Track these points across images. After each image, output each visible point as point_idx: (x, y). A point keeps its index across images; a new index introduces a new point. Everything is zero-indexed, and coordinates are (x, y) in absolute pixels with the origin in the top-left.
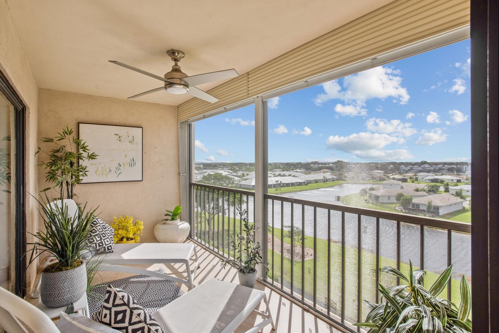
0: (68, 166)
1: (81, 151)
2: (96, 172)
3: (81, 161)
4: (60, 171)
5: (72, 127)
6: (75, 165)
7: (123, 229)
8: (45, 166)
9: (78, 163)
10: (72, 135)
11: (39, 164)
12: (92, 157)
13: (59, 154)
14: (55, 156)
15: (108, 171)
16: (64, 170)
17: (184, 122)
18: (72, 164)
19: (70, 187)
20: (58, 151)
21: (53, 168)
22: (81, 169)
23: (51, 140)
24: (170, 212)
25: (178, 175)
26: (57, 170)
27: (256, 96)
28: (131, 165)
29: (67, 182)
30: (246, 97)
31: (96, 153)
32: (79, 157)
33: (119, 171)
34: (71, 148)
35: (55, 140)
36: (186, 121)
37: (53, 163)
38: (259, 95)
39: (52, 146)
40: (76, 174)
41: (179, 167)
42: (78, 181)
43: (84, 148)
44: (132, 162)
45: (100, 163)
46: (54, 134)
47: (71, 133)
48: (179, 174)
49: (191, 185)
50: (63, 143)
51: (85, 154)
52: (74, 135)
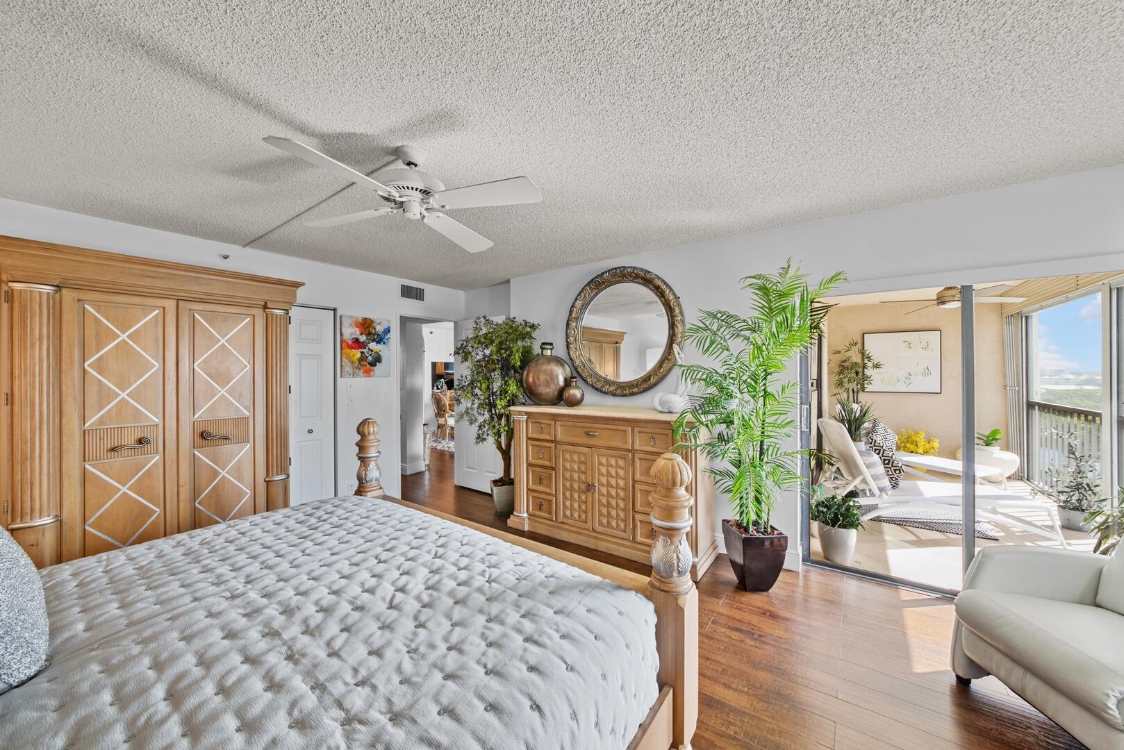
0: (854, 375)
1: (866, 361)
2: (882, 381)
3: (865, 370)
4: (847, 379)
5: (858, 339)
6: (860, 374)
7: (912, 443)
8: (834, 375)
9: (864, 371)
10: (857, 346)
11: (830, 373)
12: (877, 366)
13: (845, 364)
14: (842, 366)
15: (895, 380)
16: (850, 378)
17: (1016, 315)
18: (857, 373)
19: (855, 394)
20: (845, 361)
21: (841, 377)
22: (865, 378)
23: (839, 352)
24: (984, 436)
25: (1004, 390)
26: (844, 378)
27: (1101, 283)
28: (924, 375)
29: (853, 390)
30: (1074, 289)
31: (881, 363)
32: (864, 367)
33: (909, 382)
34: (856, 358)
35: (842, 352)
36: (1018, 313)
37: (841, 372)
38: (1105, 282)
39: (839, 357)
40: (861, 382)
41: (1005, 378)
42: (863, 389)
43: (869, 358)
44: (927, 371)
45: (886, 372)
46: (841, 348)
47: (856, 344)
48: (1005, 387)
49: (1031, 405)
50: (849, 354)
51: (869, 364)
52: (859, 346)
